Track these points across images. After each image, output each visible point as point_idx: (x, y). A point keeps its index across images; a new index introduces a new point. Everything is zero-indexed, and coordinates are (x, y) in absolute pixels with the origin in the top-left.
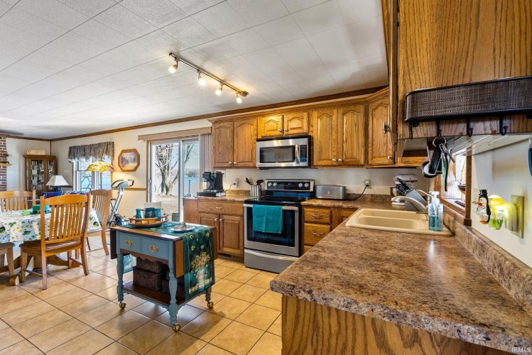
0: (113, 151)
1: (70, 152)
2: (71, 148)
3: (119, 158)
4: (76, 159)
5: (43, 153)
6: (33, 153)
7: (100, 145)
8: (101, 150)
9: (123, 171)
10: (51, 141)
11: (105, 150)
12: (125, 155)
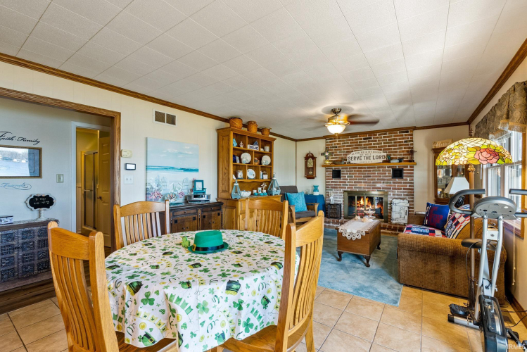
6: (438, 145)
10: (468, 123)
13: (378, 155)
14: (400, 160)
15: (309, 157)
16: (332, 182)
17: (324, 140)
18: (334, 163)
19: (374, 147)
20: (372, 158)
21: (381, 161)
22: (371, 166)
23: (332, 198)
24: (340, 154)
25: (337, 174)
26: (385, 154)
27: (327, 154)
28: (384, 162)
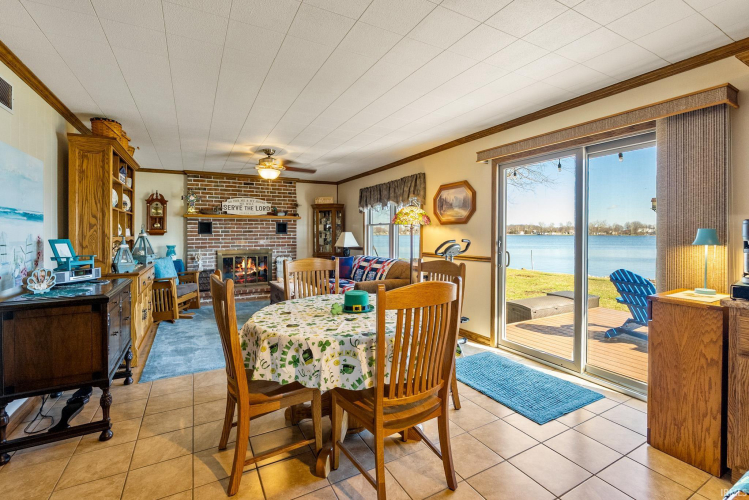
0: (425, 188)
1: (361, 197)
2: (362, 191)
3: (435, 200)
4: (369, 207)
5: (330, 200)
6: (321, 201)
7: (403, 180)
8: (406, 189)
9: (443, 224)
10: (337, 183)
11: (412, 189)
12: (445, 194)
13: (262, 205)
14: (286, 212)
15: (156, 200)
16: (197, 239)
17: (182, 176)
18: (202, 212)
19: (256, 195)
20: (254, 209)
21: (265, 212)
22: (252, 219)
23: (200, 263)
24: (211, 200)
25: (205, 228)
26: (270, 205)
27: (192, 198)
28: (269, 214)
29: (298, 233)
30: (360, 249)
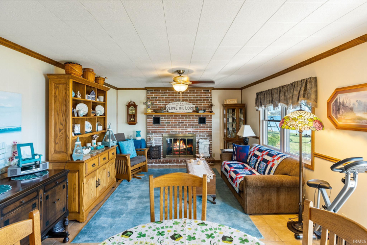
0: (316, 92)
1: (257, 99)
2: (257, 94)
3: (329, 104)
4: (263, 107)
5: (234, 102)
6: (228, 102)
7: (293, 85)
8: (296, 93)
9: (339, 128)
10: (241, 89)
11: (302, 93)
12: (341, 98)
13: (189, 106)
14: (205, 110)
15: (132, 105)
16: (152, 127)
17: (145, 91)
18: (155, 111)
19: (186, 100)
20: (184, 108)
21: (191, 111)
22: (183, 115)
23: (153, 142)
24: (160, 104)
25: (157, 121)
26: (194, 106)
27: (149, 103)
28: (194, 111)
29: (212, 124)
30: (257, 138)
